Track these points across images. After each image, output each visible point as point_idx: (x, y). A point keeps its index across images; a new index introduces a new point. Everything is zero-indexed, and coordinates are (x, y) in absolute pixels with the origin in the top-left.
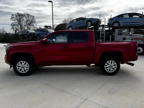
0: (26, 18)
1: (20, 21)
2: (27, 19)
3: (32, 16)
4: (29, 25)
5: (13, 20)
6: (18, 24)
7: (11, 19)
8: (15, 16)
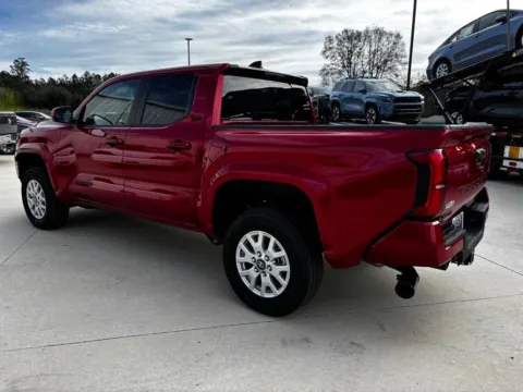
0: (371, 46)
1: (349, 59)
2: (373, 49)
3: (391, 35)
4: (379, 68)
5: (327, 57)
6: (344, 67)
7: (324, 52)
8: (335, 44)
